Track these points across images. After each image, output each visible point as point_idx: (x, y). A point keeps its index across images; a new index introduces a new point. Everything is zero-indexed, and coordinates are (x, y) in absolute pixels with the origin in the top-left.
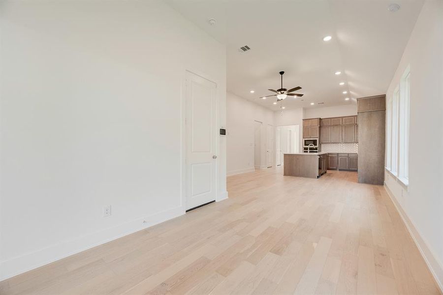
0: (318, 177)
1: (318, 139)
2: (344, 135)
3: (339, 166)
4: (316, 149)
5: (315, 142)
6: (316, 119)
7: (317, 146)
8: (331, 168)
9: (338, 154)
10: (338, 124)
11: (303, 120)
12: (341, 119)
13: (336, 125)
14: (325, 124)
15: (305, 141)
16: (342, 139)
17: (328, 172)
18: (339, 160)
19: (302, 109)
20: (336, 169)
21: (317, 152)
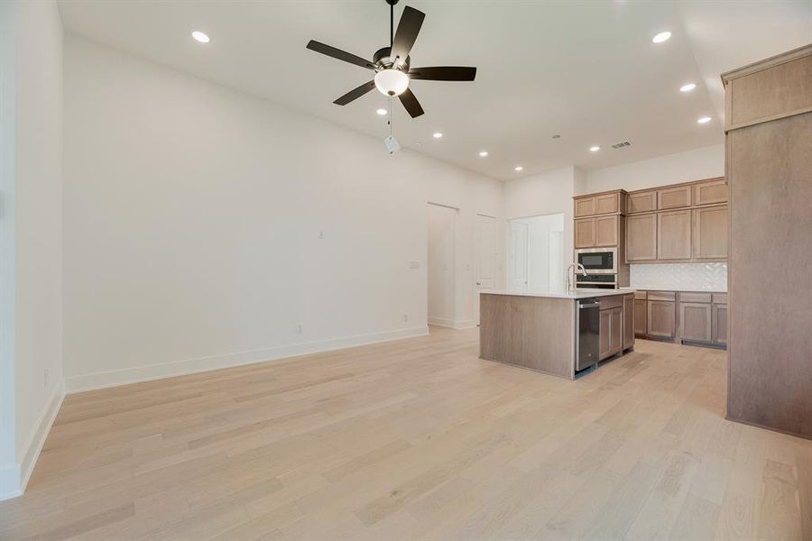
0: (576, 373)
1: (615, 251)
2: (697, 234)
3: (682, 332)
4: (611, 278)
5: (606, 260)
6: (610, 193)
7: (614, 271)
8: (655, 333)
9: (677, 294)
10: (679, 203)
11: (575, 198)
12: (689, 188)
13: (675, 209)
14: (638, 208)
15: (581, 256)
16: (693, 250)
17: (640, 346)
18: (682, 312)
19: (572, 167)
20: (670, 340)
21: (613, 287)
